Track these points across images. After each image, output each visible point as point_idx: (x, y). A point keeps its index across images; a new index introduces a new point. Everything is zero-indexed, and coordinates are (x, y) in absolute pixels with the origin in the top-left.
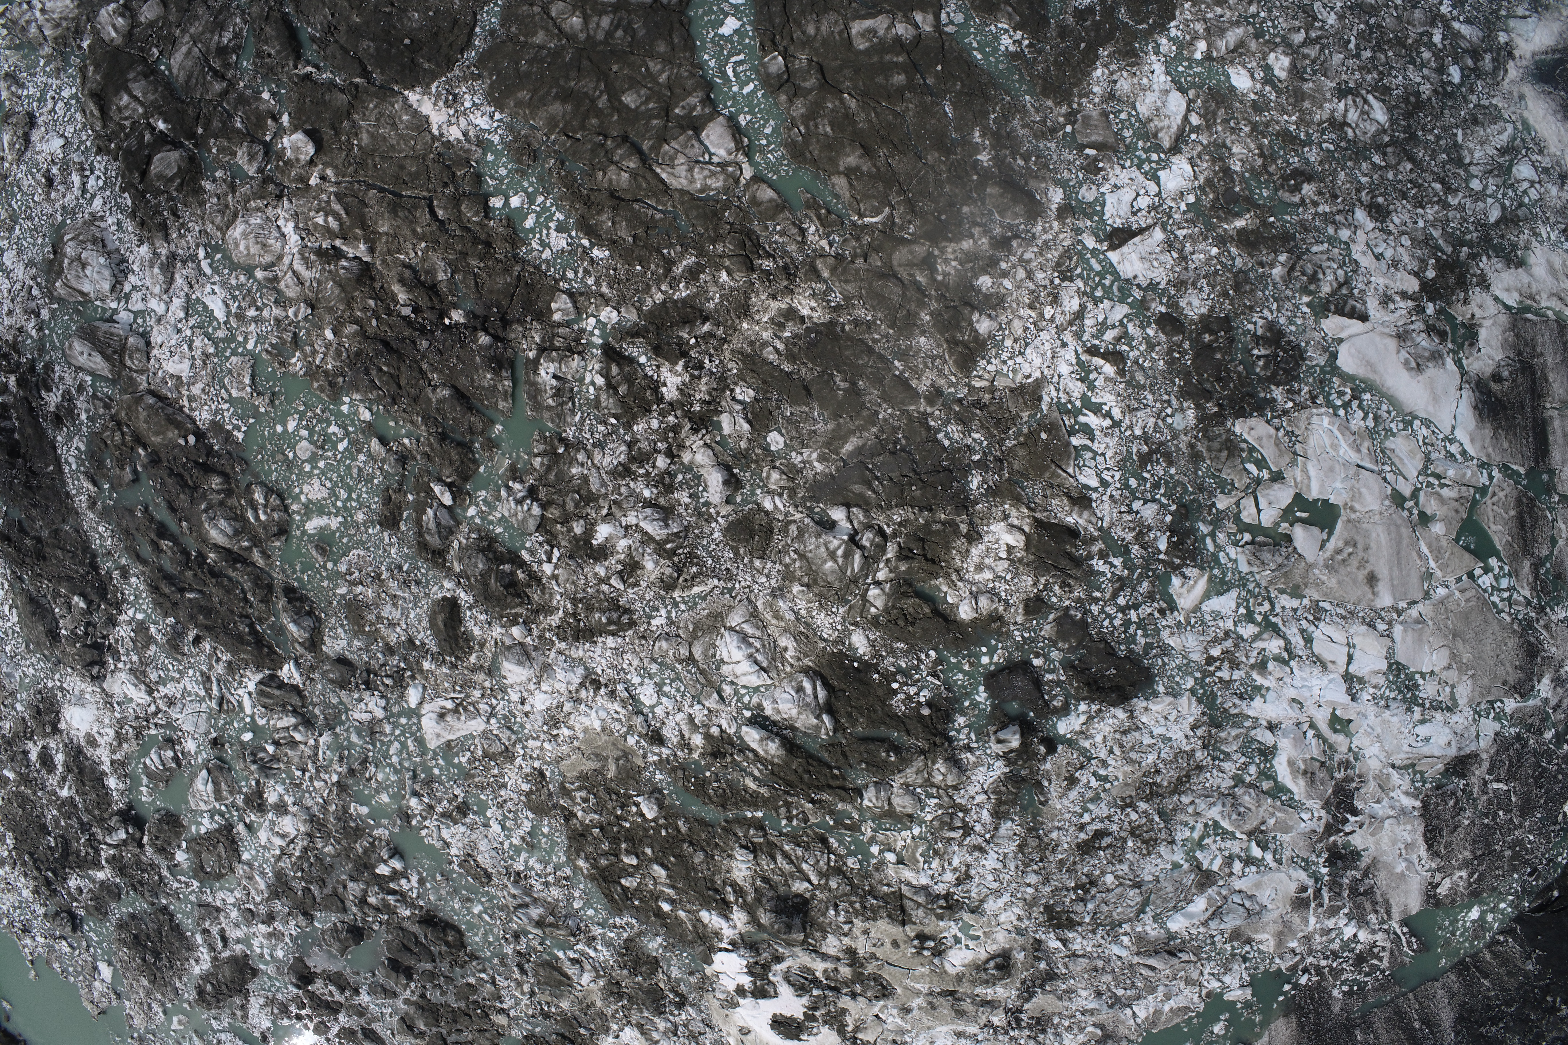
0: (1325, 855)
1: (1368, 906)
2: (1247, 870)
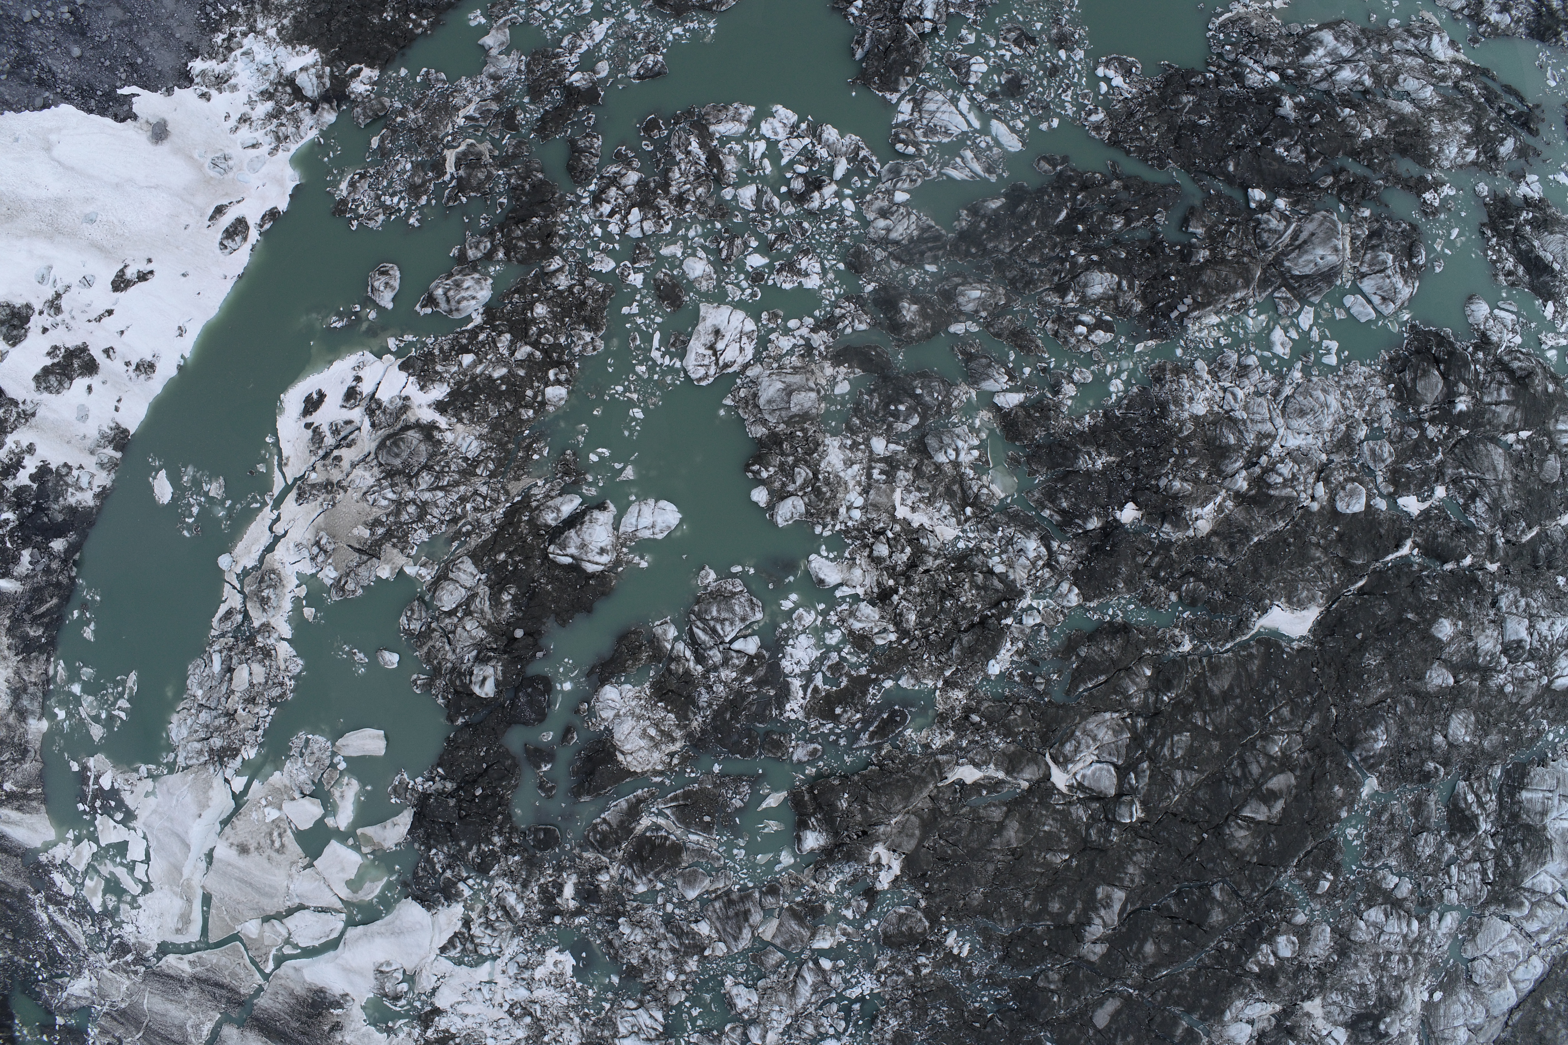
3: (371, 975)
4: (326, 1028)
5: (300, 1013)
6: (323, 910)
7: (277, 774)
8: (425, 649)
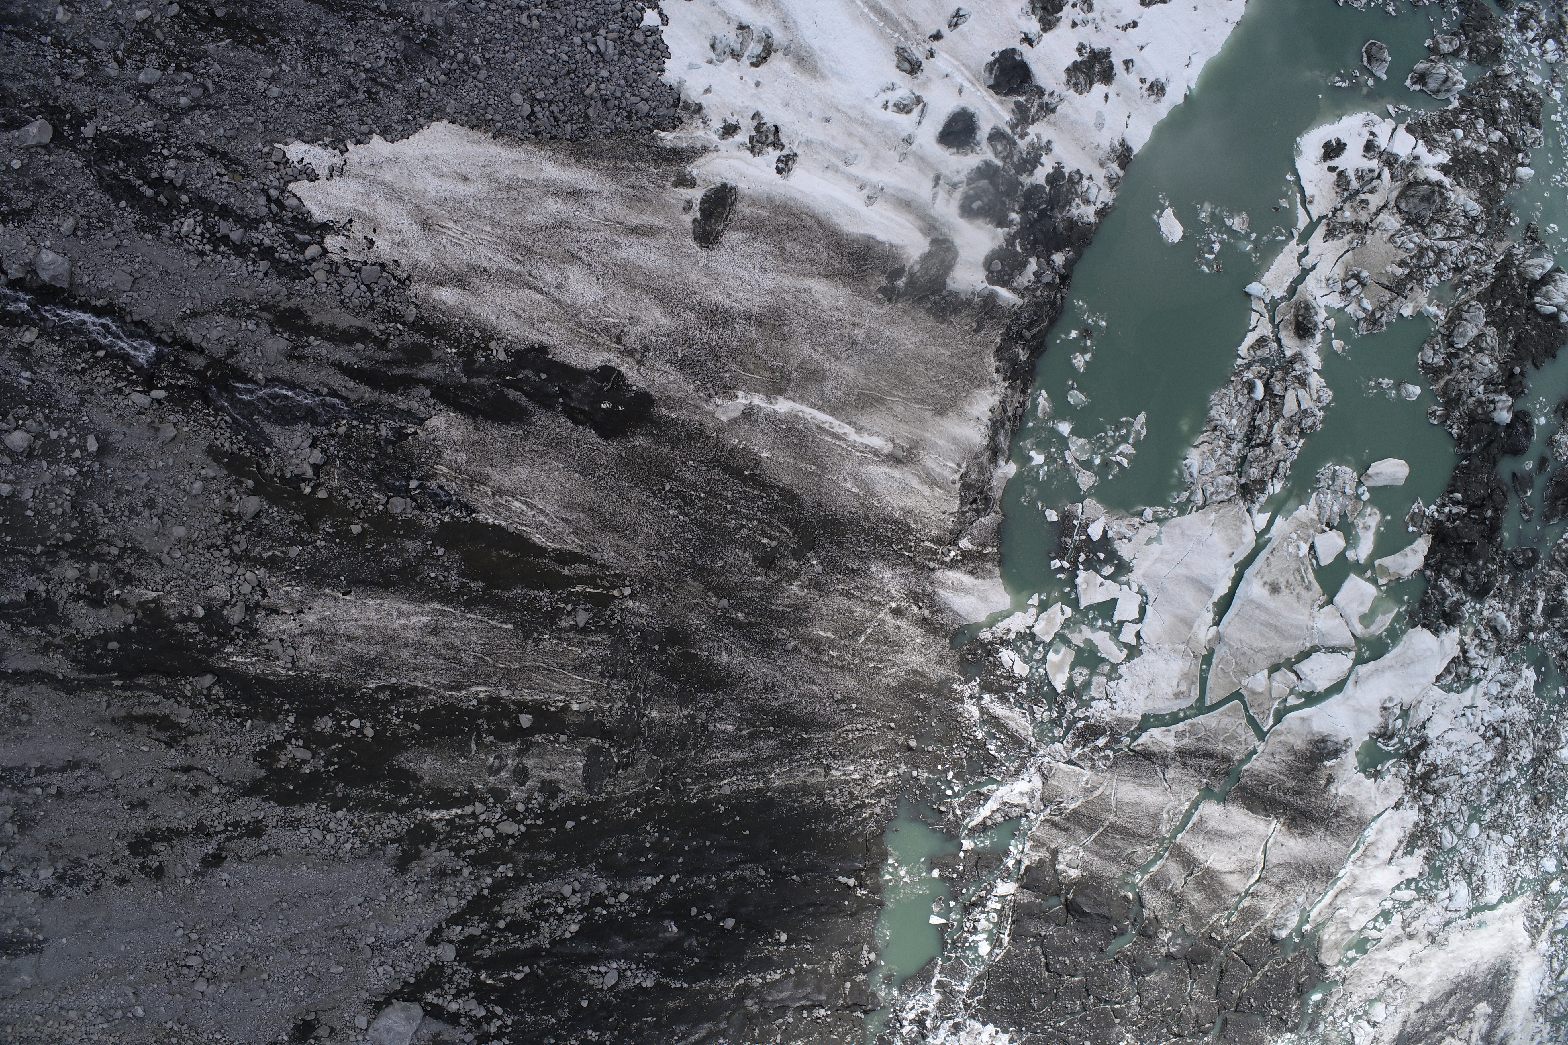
3: (1377, 713)
4: (1322, 782)
5: (1299, 769)
6: (1334, 650)
7: (1303, 507)
8: (1442, 383)
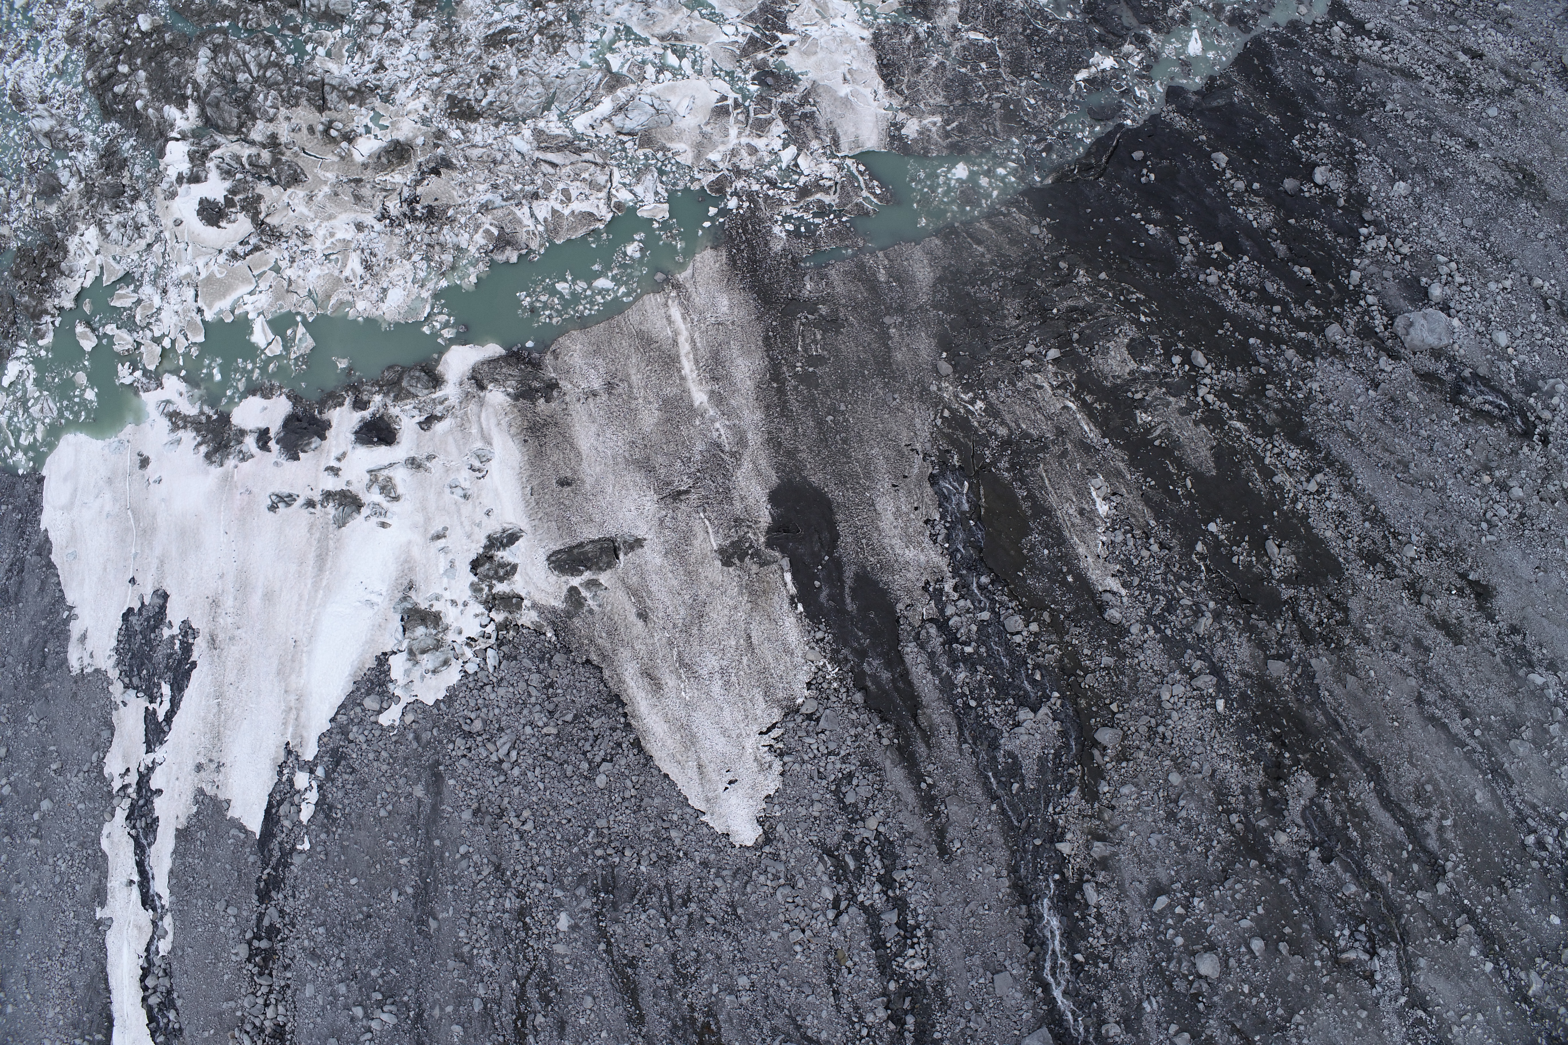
0: (753, 73)
1: (810, 133)
2: (661, 77)
